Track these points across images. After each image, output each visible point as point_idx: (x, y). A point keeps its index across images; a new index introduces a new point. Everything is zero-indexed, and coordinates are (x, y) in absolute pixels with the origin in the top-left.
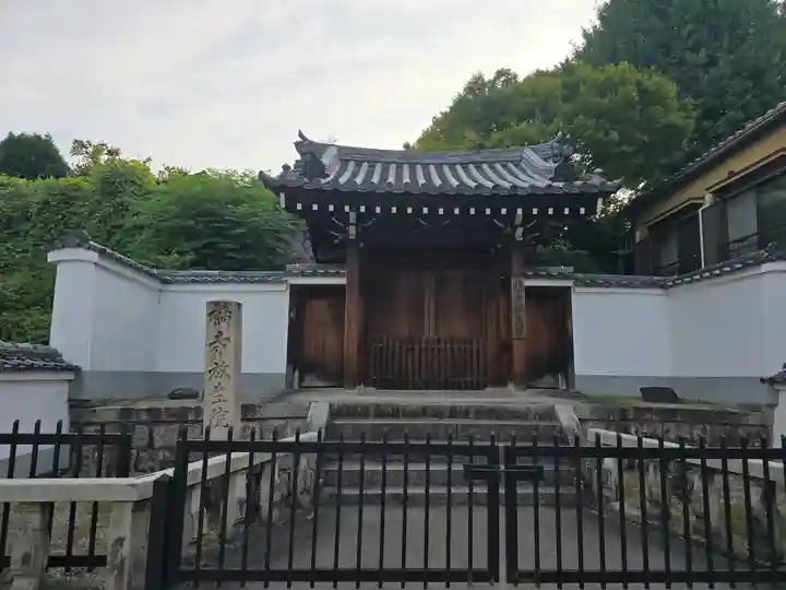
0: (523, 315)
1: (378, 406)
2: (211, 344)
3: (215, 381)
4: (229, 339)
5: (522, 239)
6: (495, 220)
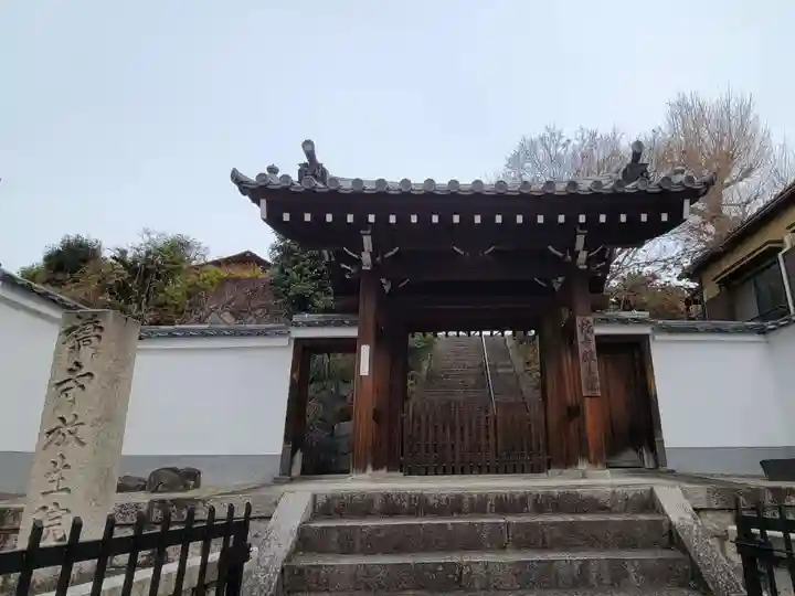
0: (594, 364)
1: (387, 496)
2: (59, 384)
3: (54, 453)
4: (90, 374)
5: (585, 267)
6: (550, 247)
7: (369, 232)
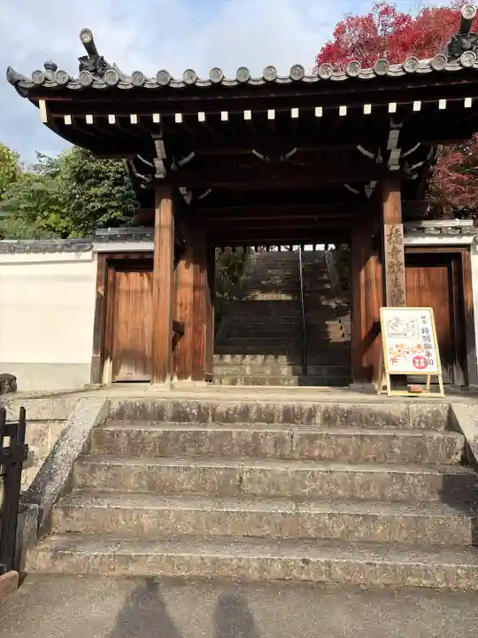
0: (402, 276)
5: (397, 168)
6: (359, 147)
7: (160, 136)
